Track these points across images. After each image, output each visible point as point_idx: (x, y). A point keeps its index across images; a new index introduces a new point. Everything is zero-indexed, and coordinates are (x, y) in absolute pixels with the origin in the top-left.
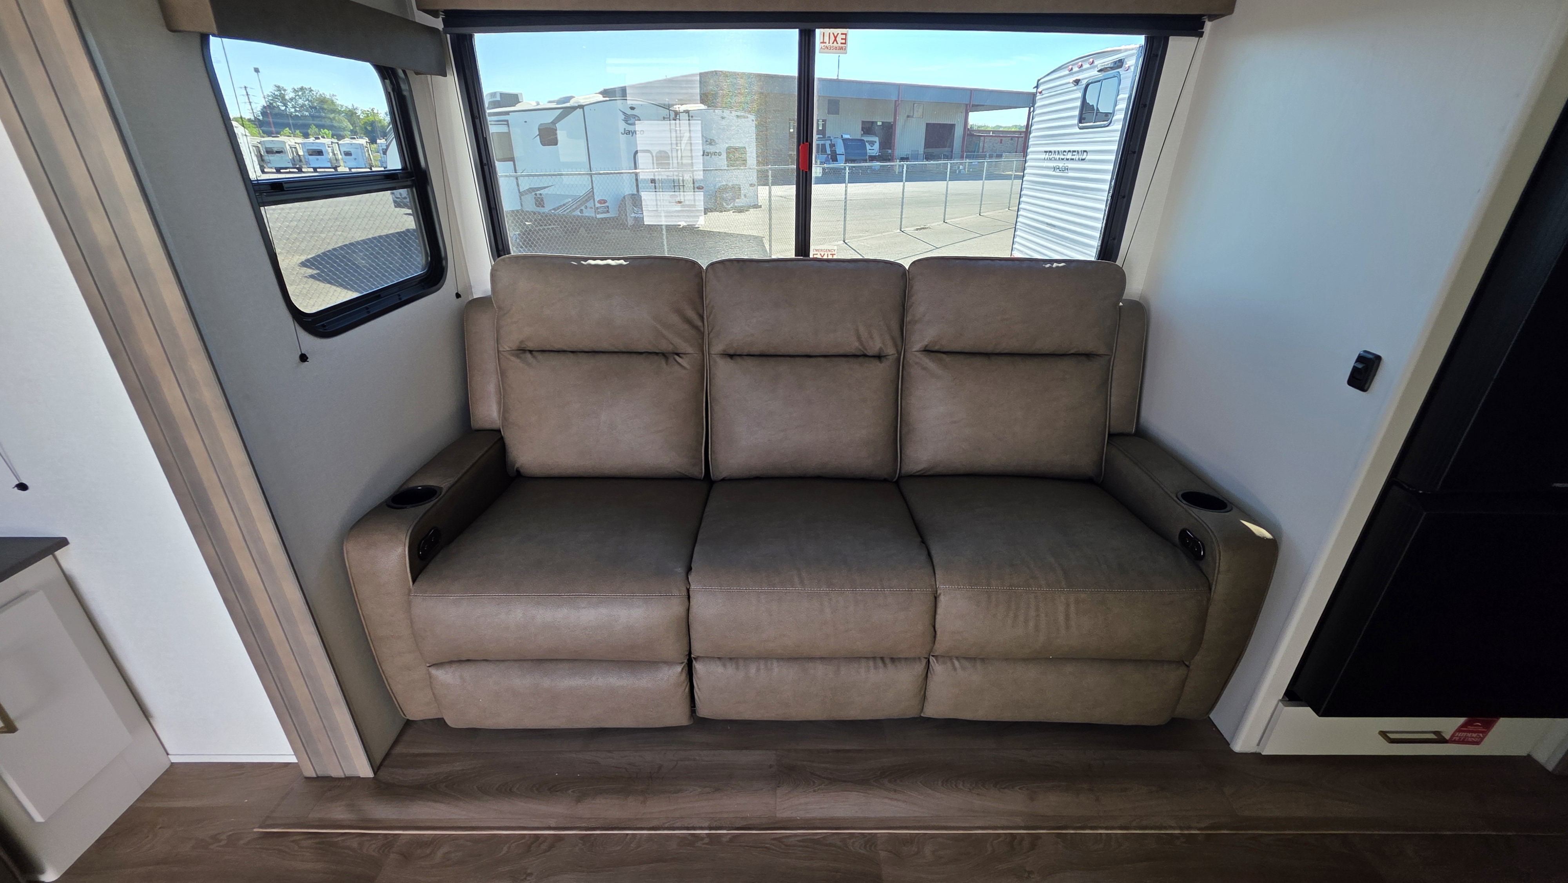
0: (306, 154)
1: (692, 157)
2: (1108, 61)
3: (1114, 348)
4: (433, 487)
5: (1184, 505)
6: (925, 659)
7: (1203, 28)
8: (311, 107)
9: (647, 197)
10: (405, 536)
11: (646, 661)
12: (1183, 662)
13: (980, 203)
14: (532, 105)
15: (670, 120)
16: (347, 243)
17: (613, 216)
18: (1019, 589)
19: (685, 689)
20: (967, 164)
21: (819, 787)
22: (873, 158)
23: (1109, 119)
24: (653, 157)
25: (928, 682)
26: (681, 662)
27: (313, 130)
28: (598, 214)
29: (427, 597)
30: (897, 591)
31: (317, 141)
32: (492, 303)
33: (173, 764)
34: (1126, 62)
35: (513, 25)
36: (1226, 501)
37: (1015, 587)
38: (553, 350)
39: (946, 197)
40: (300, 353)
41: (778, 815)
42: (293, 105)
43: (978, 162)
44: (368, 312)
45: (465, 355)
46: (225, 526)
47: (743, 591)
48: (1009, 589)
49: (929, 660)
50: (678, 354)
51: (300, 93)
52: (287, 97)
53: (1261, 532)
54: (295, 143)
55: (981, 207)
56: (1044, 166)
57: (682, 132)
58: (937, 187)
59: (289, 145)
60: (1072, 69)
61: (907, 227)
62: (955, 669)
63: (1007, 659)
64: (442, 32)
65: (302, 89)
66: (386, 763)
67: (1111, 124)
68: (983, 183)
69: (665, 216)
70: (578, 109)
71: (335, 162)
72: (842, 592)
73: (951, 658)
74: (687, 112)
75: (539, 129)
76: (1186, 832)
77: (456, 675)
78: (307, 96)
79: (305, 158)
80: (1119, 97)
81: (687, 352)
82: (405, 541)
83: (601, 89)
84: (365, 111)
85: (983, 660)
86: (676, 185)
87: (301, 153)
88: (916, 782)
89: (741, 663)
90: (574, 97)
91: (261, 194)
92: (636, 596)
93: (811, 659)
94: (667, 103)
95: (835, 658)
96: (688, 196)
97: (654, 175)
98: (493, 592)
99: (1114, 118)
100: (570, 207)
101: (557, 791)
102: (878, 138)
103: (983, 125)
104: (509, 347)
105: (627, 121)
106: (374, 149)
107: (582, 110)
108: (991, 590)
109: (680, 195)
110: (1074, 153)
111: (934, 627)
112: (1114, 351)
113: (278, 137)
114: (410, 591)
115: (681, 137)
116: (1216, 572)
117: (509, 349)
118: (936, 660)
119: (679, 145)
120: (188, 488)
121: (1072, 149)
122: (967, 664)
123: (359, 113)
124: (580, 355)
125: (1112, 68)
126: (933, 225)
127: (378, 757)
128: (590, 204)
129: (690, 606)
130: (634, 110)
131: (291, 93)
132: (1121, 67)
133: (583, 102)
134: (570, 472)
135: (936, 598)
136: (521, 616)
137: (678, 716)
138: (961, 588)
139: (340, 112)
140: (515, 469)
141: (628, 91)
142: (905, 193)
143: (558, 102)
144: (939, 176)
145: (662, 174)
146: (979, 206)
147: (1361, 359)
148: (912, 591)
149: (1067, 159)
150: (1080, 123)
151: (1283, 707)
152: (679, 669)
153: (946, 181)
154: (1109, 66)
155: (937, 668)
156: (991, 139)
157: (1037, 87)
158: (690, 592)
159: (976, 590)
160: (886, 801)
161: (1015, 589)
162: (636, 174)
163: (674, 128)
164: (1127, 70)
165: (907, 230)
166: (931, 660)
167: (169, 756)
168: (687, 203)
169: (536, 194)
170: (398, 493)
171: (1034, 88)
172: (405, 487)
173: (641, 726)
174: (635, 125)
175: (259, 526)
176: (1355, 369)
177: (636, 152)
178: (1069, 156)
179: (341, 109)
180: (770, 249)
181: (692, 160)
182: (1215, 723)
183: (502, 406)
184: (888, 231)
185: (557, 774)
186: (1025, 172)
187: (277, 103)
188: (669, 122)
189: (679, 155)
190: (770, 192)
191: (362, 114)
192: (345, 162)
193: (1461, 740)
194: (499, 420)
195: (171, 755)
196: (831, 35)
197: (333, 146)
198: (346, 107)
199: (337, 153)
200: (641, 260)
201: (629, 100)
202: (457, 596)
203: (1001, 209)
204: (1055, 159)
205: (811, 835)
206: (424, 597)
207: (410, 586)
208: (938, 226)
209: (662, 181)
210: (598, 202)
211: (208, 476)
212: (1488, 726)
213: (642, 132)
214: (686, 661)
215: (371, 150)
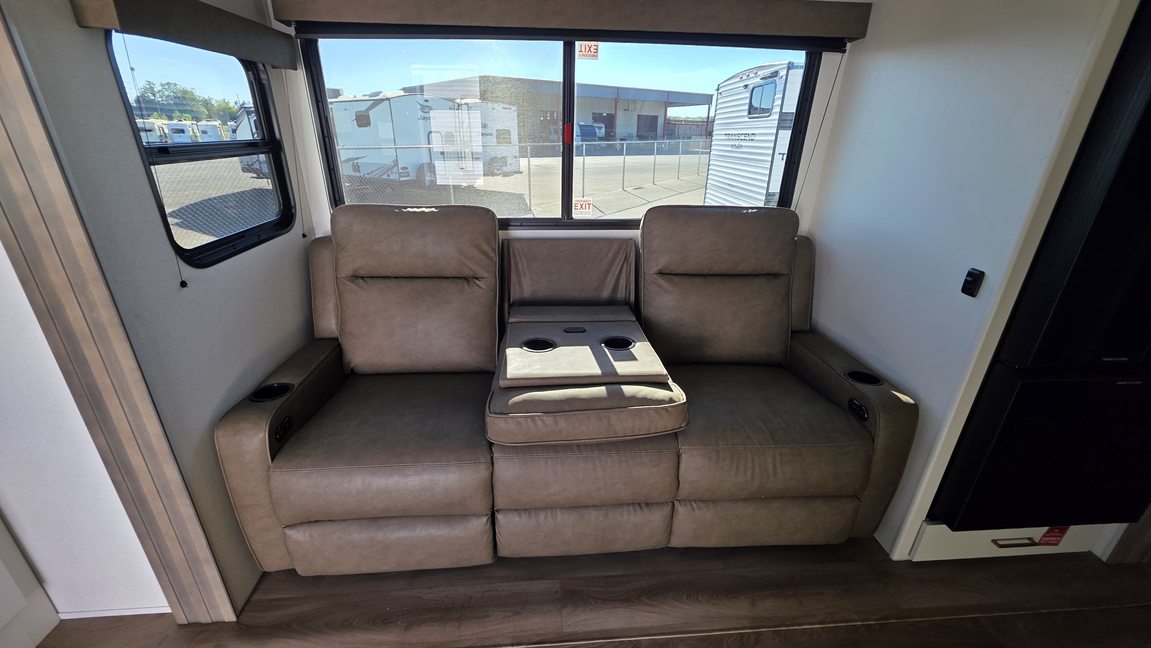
0: (171, 132)
1: (471, 136)
2: (767, 72)
3: (793, 270)
4: (286, 384)
5: (850, 380)
6: (670, 503)
7: (845, 47)
8: (175, 98)
9: (438, 164)
10: (265, 425)
11: (459, 515)
12: (856, 495)
13: (678, 171)
14: (351, 97)
15: (454, 110)
16: (206, 199)
17: (413, 179)
18: (739, 447)
19: (490, 535)
20: (667, 143)
21: (594, 606)
22: (601, 139)
23: (770, 111)
24: (442, 136)
25: (673, 520)
26: (486, 514)
27: (177, 114)
28: (401, 177)
29: (283, 472)
30: (650, 452)
31: (180, 122)
32: (332, 242)
33: (62, 621)
34: (780, 73)
35: (350, 33)
36: (879, 378)
37: (738, 446)
38: (380, 276)
39: (655, 166)
40: (181, 280)
41: (564, 631)
42: (160, 95)
43: (675, 142)
44: (235, 248)
45: (310, 281)
46: (115, 421)
47: (534, 457)
48: (732, 447)
49: (674, 504)
50: (476, 278)
51: (166, 87)
52: (155, 90)
53: (907, 399)
54: (162, 124)
55: (678, 174)
56: (725, 144)
57: (463, 118)
58: (647, 159)
59: (157, 125)
60: (742, 77)
61: (627, 187)
62: (693, 509)
63: (730, 500)
64: (294, 38)
65: (168, 84)
66: (246, 608)
67: (771, 115)
68: (680, 157)
69: (452, 179)
70: (386, 101)
71: (194, 138)
72: (610, 455)
73: (690, 501)
74: (467, 104)
75: (356, 116)
76: (865, 623)
77: (307, 533)
78: (172, 89)
79: (170, 136)
80: (776, 97)
81: (484, 277)
82: (266, 428)
83: (401, 88)
84: (218, 101)
85: (713, 501)
86: (459, 156)
87: (166, 131)
88: (667, 597)
89: (533, 512)
90: (383, 92)
91: (151, 155)
92: (452, 464)
93: (586, 507)
94: (452, 97)
95: (604, 506)
96: (468, 164)
97: (443, 149)
98: (337, 465)
99: (773, 111)
100: (380, 172)
101: (389, 623)
102: (604, 125)
103: (677, 116)
104: (345, 274)
105: (422, 110)
106: (225, 129)
107: (388, 101)
108: (719, 449)
109: (462, 163)
110: (746, 136)
111: (678, 478)
112: (793, 272)
113: (149, 119)
114: (269, 467)
115: (462, 122)
116: (877, 429)
117: (345, 276)
118: (679, 503)
119: (461, 128)
120: (85, 391)
121: (744, 132)
122: (702, 505)
123: (213, 102)
124: (402, 280)
125: (770, 77)
126: (645, 186)
127: (240, 605)
128: (395, 169)
129: (494, 470)
130: (427, 102)
131: (159, 87)
132: (776, 76)
133: (389, 95)
134: (394, 369)
135: (679, 456)
136: (360, 484)
137: (484, 557)
138: (697, 448)
139: (198, 101)
140: (350, 369)
141: (424, 88)
142: (625, 164)
143: (371, 96)
144: (648, 151)
145: (449, 148)
146: (677, 172)
147: (970, 274)
148: (661, 452)
149: (741, 140)
150: (749, 115)
151: (926, 525)
152: (485, 519)
153: (654, 155)
154: (768, 75)
155: (681, 509)
156: (683, 126)
157: (718, 90)
158: (494, 459)
159: (708, 449)
160: (646, 614)
161: (736, 447)
162: (429, 148)
163: (458, 115)
164: (781, 78)
165: (628, 189)
166: (675, 503)
167: (59, 614)
168: (467, 169)
169: (353, 163)
170: (259, 390)
171: (716, 90)
172: (263, 385)
173: (455, 567)
174: (429, 113)
175: (145, 420)
176: (966, 282)
177: (431, 132)
178: (743, 137)
179: (199, 99)
180: (530, 203)
181: (471, 138)
182: (878, 540)
183: (340, 319)
184: (614, 190)
185: (388, 609)
186: (712, 148)
187: (148, 94)
188: (453, 111)
189: (462, 135)
190: (529, 162)
191: (216, 103)
192: (202, 138)
193: (1046, 543)
194: (337, 331)
195: (61, 613)
196: (587, 46)
197: (193, 126)
198: (203, 98)
199: (196, 132)
200: (448, 208)
201: (425, 95)
202: (308, 470)
203: (693, 175)
204: (733, 140)
205: (591, 645)
206: (281, 472)
207: (269, 464)
208: (650, 187)
209: (449, 153)
210: (401, 169)
211: (103, 381)
212: (1063, 532)
213: (434, 118)
214: (490, 513)
215: (223, 129)
